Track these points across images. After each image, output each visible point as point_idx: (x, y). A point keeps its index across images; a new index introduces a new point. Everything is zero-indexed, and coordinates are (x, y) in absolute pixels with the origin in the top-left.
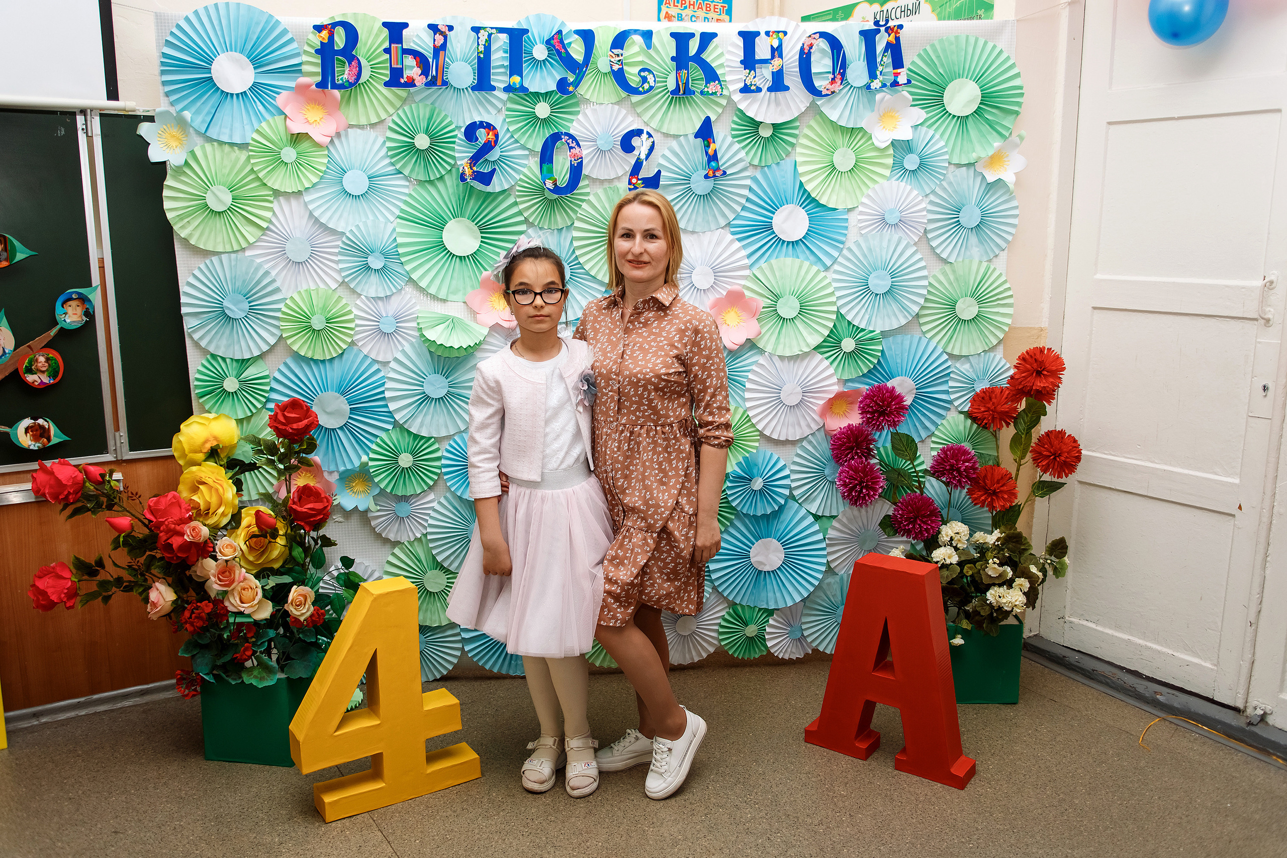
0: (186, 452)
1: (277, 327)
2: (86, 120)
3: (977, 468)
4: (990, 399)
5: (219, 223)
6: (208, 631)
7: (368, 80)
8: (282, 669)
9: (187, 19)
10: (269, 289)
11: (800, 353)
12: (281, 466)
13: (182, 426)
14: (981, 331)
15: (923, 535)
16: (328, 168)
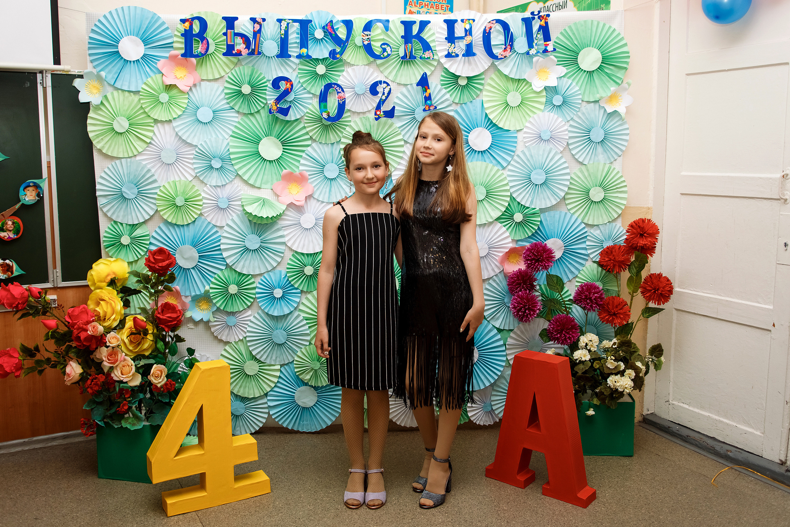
0: (96, 281)
1: (155, 204)
2: (43, 78)
3: (603, 298)
4: (612, 252)
5: (121, 139)
6: (102, 393)
7: (213, 52)
8: (147, 419)
9: (105, 17)
10: (150, 180)
11: (487, 222)
12: (153, 291)
13: (94, 265)
14: (606, 209)
15: (567, 341)
16: (188, 106)
